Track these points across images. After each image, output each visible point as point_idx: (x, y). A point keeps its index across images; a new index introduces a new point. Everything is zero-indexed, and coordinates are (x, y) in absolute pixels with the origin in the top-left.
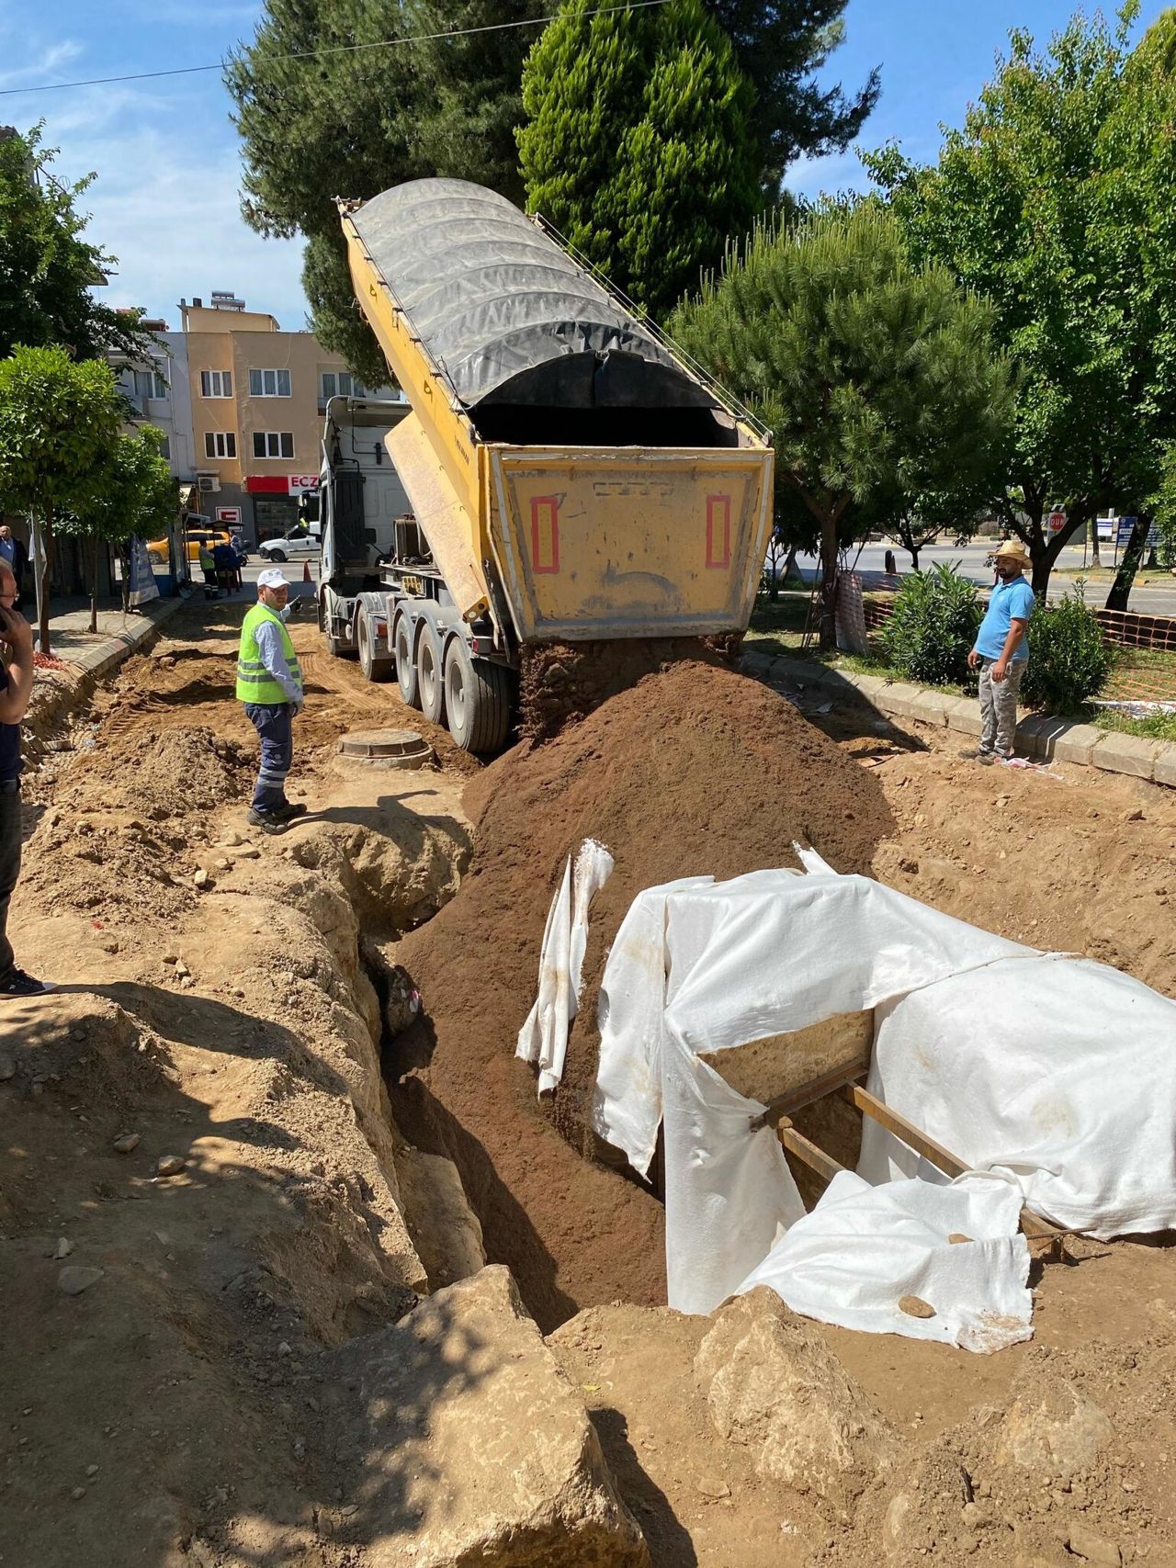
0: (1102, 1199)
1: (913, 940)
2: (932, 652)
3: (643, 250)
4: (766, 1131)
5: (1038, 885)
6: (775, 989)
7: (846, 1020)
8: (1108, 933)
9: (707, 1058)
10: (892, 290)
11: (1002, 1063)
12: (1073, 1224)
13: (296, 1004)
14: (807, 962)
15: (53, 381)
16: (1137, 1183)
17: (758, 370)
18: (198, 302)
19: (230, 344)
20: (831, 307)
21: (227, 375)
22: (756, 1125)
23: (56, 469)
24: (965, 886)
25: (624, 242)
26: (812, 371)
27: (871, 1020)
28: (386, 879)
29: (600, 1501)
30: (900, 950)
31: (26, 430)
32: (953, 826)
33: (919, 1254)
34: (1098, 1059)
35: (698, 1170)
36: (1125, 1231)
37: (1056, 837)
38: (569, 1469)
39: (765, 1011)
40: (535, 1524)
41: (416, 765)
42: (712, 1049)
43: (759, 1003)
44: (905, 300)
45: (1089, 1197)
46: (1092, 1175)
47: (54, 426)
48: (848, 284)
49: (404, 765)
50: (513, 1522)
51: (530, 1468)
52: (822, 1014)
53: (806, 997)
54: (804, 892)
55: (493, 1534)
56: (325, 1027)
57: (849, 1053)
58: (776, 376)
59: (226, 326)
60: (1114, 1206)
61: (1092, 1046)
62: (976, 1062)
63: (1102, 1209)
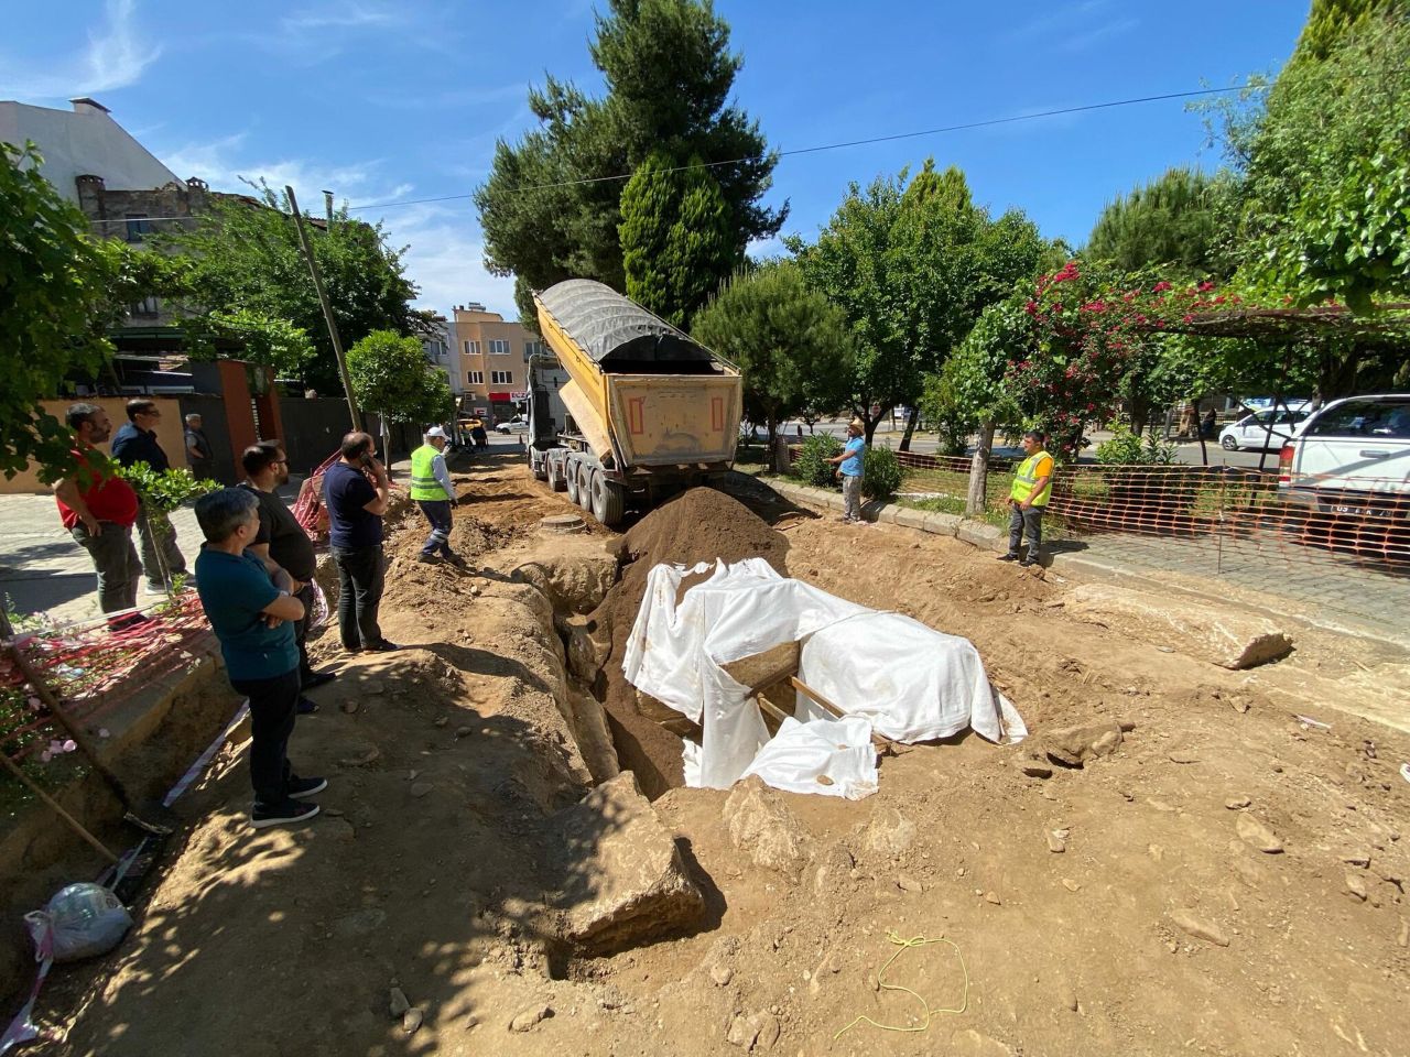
0: (908, 725)
1: (817, 607)
2: (821, 473)
3: (680, 284)
4: (752, 700)
5: (872, 579)
6: (755, 633)
7: (787, 646)
8: (906, 601)
9: (723, 667)
10: (798, 303)
11: (860, 663)
12: (895, 737)
13: (524, 650)
14: (769, 619)
15: (392, 348)
16: (924, 717)
17: (737, 341)
18: (462, 307)
19: (479, 327)
20: (770, 311)
21: (478, 343)
22: (747, 697)
23: (394, 390)
24: (839, 581)
25: (671, 280)
26: (762, 342)
27: (799, 646)
28: (566, 588)
29: (681, 881)
30: (811, 612)
31: (378, 372)
32: (833, 553)
33: (825, 755)
34: (903, 660)
35: (719, 721)
36: (918, 739)
37: (880, 558)
38: (666, 866)
39: (750, 643)
40: (650, 894)
41: (579, 532)
42: (726, 662)
43: (747, 639)
44: (804, 308)
45: (902, 725)
46: (903, 714)
47: (393, 370)
48: (778, 301)
49: (573, 532)
50: (640, 893)
51: (647, 867)
52: (776, 644)
53: (769, 636)
54: (767, 587)
55: (630, 900)
56: (538, 660)
57: (789, 661)
58: (745, 344)
59: (477, 319)
60: (913, 728)
61: (902, 653)
62: (848, 663)
63: (909, 730)
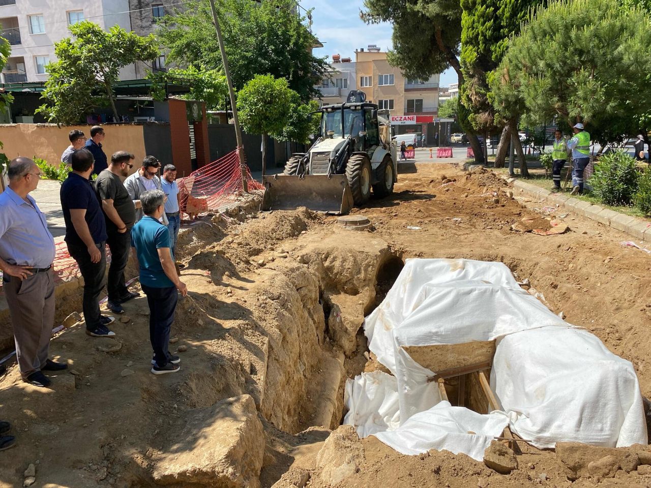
0: (542, 430)
1: (513, 313)
2: (611, 191)
3: (507, 14)
4: (433, 383)
5: (608, 299)
6: (445, 326)
7: (482, 345)
8: (616, 322)
9: (406, 349)
10: (605, 23)
11: (531, 369)
12: (525, 438)
13: (264, 307)
14: (463, 317)
15: (266, 87)
16: (560, 427)
17: (542, 64)
18: (362, 50)
19: (373, 65)
20: (573, 34)
21: (370, 78)
22: (430, 380)
24: (575, 297)
25: (499, 12)
26: (565, 63)
27: (494, 345)
28: (335, 271)
29: (231, 470)
30: (507, 317)
31: (256, 104)
32: (584, 270)
34: (566, 372)
35: (406, 395)
37: (623, 278)
38: (222, 456)
39: (436, 334)
40: (204, 470)
41: (362, 229)
42: (407, 345)
43: (434, 330)
44: (612, 27)
45: (536, 429)
46: (541, 419)
48: (583, 22)
49: (357, 229)
50: (198, 467)
51: (211, 453)
52: (467, 339)
53: (457, 331)
54: (468, 288)
55: (190, 469)
56: (272, 316)
57: (482, 359)
58: (549, 66)
59: (371, 58)
60: (546, 434)
61: (565, 366)
62: (522, 367)
63: (540, 435)
